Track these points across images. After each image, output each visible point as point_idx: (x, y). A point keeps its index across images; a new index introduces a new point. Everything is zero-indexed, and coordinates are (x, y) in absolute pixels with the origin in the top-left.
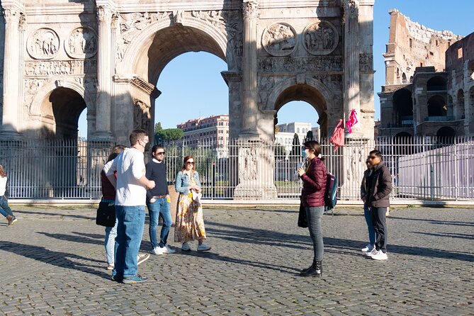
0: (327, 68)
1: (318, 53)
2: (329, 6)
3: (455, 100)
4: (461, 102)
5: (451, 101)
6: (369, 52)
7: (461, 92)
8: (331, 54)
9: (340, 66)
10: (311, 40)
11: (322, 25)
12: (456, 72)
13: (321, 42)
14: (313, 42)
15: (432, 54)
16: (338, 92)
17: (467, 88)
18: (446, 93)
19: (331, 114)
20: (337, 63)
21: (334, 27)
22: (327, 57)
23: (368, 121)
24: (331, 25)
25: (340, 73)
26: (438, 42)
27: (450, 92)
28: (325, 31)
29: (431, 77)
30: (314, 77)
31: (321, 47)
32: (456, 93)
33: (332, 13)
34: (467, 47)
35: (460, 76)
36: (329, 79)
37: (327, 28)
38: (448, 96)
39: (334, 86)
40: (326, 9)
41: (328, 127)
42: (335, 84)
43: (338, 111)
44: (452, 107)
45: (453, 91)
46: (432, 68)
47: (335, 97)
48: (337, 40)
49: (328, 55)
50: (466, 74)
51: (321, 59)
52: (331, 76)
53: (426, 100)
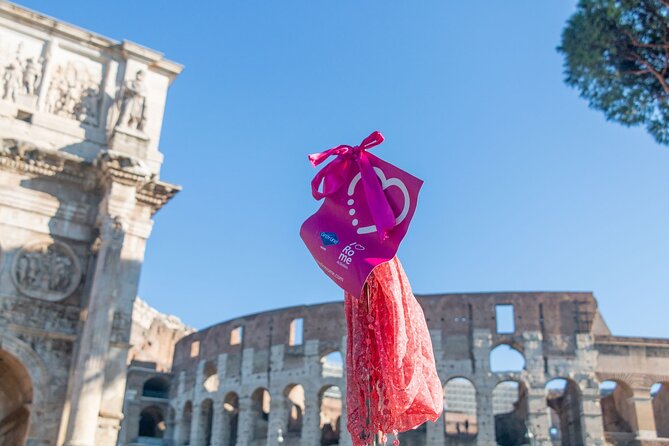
0: (48, 325)
1: (37, 294)
2: (73, 221)
3: (179, 416)
4: (188, 421)
5: (173, 416)
6: (127, 312)
7: (189, 406)
8: (62, 302)
9: (73, 326)
10: (28, 270)
11: (54, 248)
12: (186, 375)
13: (46, 277)
14: (32, 274)
15: (150, 344)
16: (60, 372)
17: (198, 401)
18: (166, 404)
19: (39, 414)
20: (69, 319)
21: (75, 258)
22: (53, 306)
23: (106, 434)
24: (72, 252)
25: (73, 338)
26: (161, 330)
27: (173, 403)
28: (59, 259)
29: (149, 377)
30: (21, 337)
31: (45, 285)
32: (182, 405)
33: (77, 233)
34: (205, 342)
35: (191, 382)
36: (49, 345)
37: (62, 255)
38: (169, 409)
39: (56, 361)
40: (66, 224)
41: (26, 438)
42: (58, 356)
43: (54, 409)
44: (173, 425)
45: (177, 403)
46: (153, 365)
47: (52, 381)
48: (76, 279)
49: (56, 302)
50: (199, 379)
51: (41, 307)
52: (54, 340)
53: (138, 411)
